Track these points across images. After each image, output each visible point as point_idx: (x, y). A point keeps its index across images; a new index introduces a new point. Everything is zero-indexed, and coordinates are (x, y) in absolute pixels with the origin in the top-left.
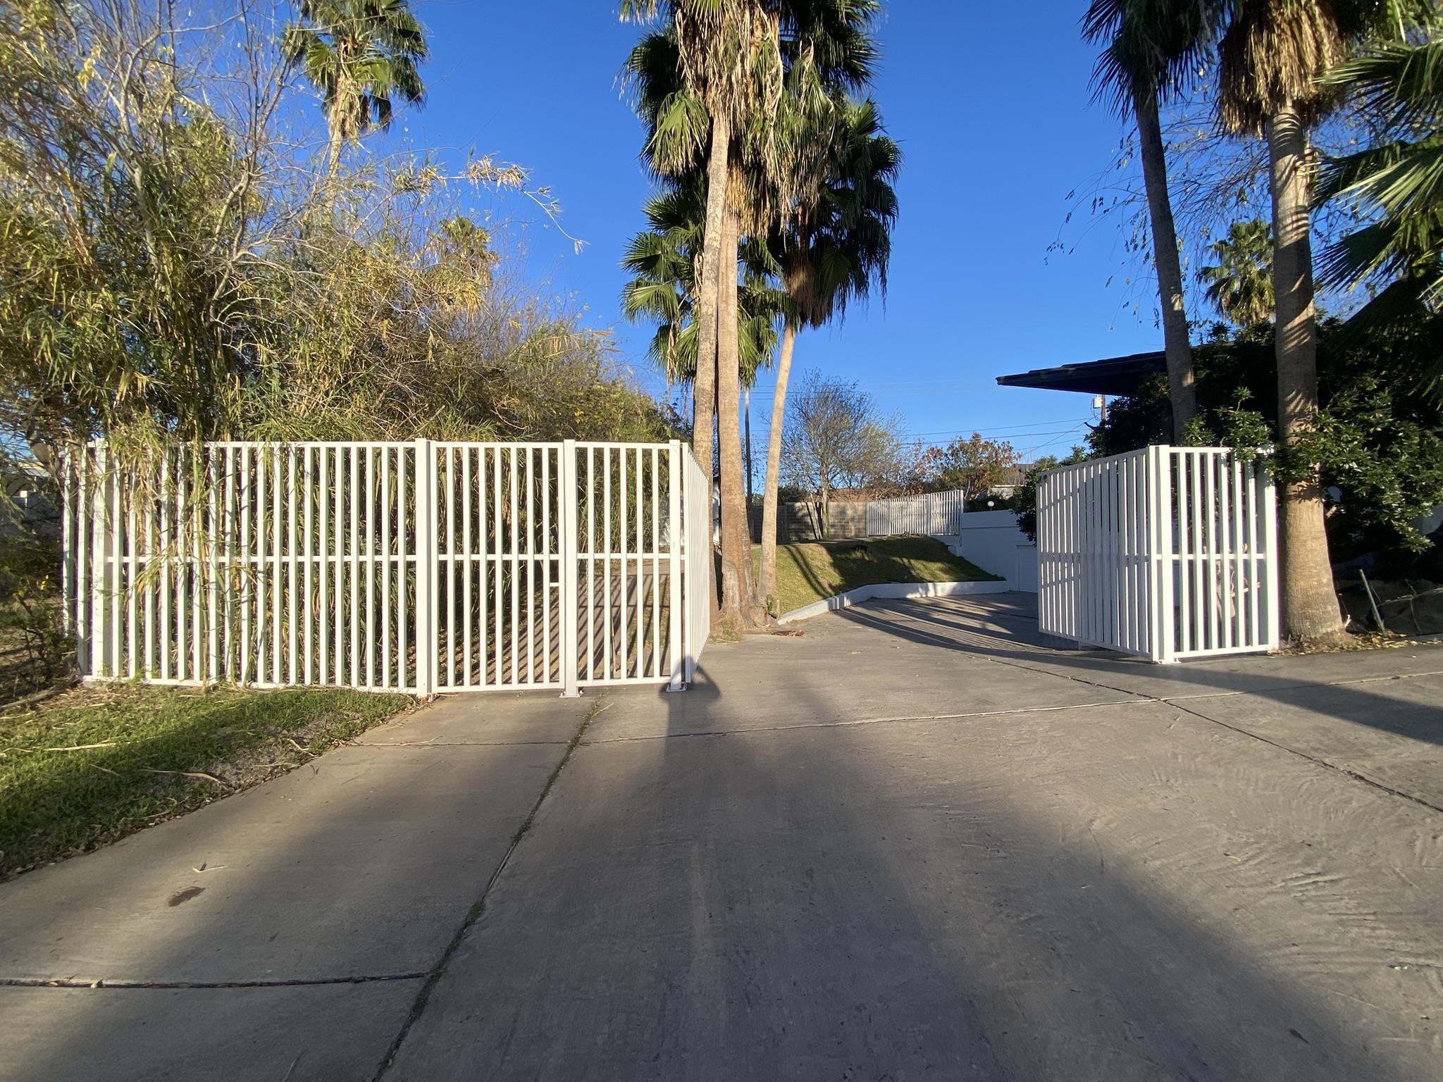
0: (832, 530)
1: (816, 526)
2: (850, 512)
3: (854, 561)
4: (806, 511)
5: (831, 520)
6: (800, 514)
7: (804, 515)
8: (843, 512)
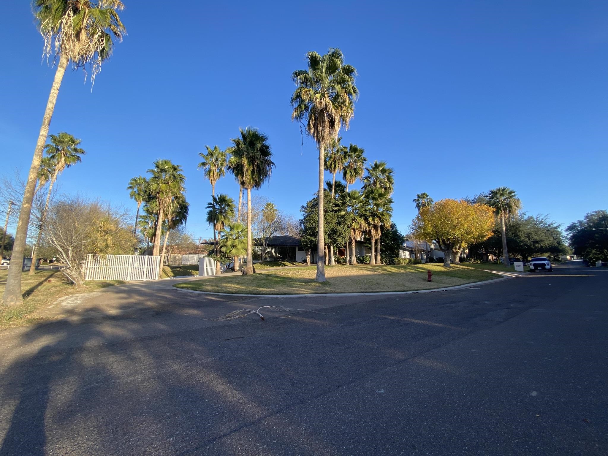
0: (171, 263)
2: (177, 257)
3: (177, 270)
5: (171, 260)
8: (175, 258)
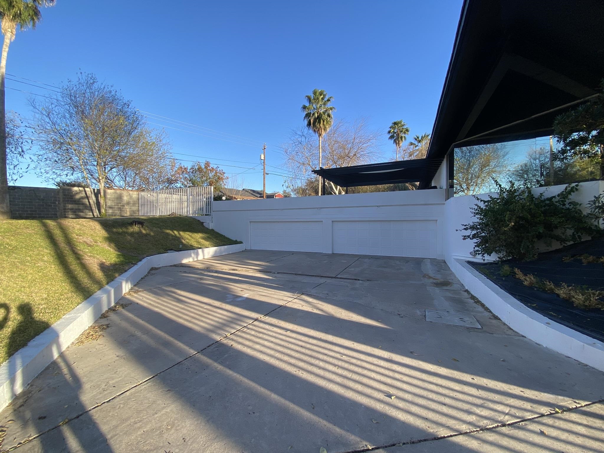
1: (94, 207)
2: (125, 198)
3: (132, 234)
4: (83, 195)
5: (109, 203)
6: (78, 197)
7: (82, 198)
8: (119, 198)
